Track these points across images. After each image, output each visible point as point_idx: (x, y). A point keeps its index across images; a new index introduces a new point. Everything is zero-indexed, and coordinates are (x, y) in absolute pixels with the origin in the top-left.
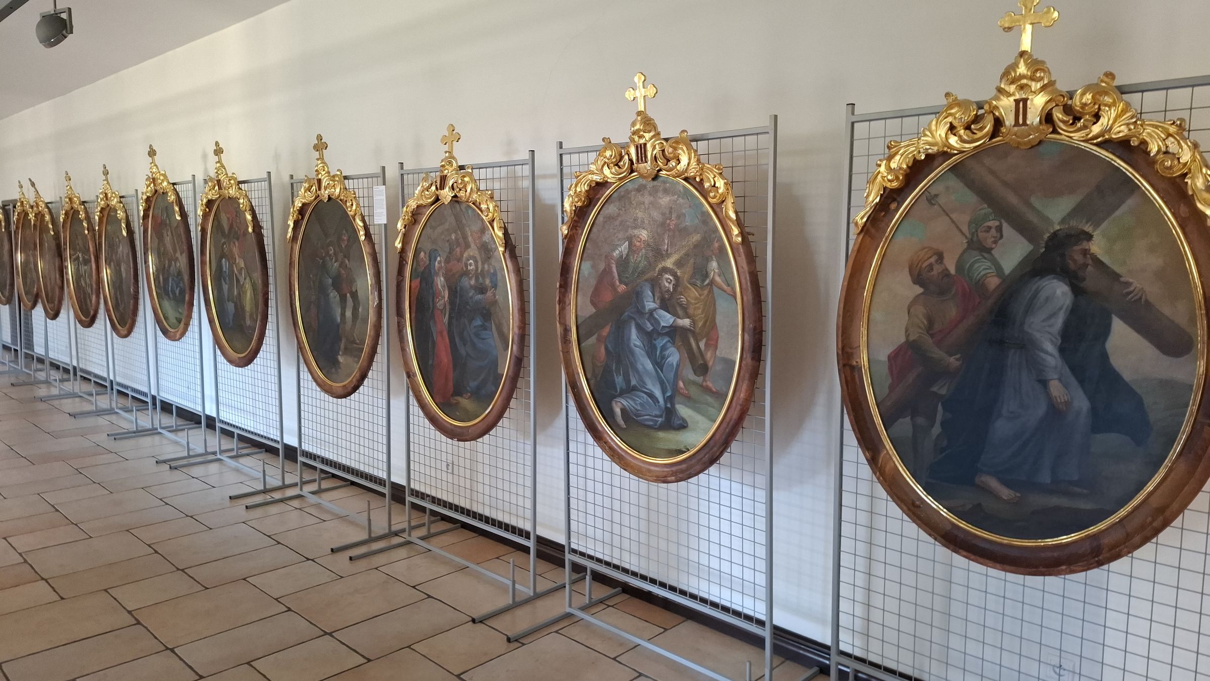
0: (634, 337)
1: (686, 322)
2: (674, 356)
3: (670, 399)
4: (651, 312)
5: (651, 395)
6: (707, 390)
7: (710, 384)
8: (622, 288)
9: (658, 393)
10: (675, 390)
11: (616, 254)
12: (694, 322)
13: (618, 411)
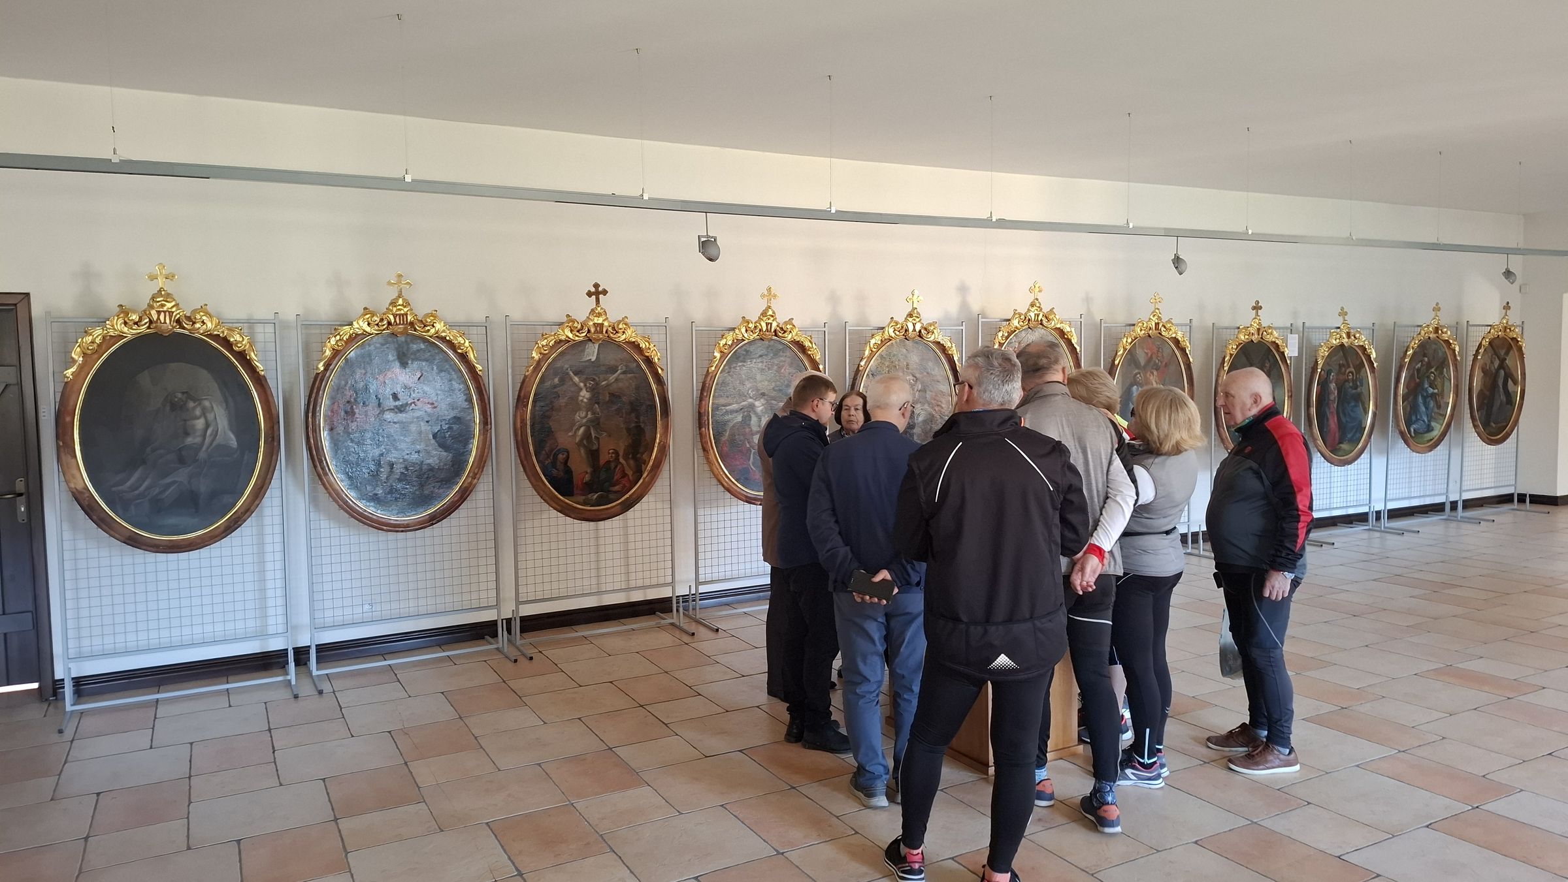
0: (1420, 399)
1: (1436, 391)
2: (1432, 404)
3: (1429, 421)
4: (1427, 388)
5: (1424, 421)
6: (1441, 415)
7: (1441, 412)
8: (1418, 380)
9: (1426, 420)
10: (1432, 417)
11: (1417, 367)
12: (1438, 390)
13: (1412, 430)
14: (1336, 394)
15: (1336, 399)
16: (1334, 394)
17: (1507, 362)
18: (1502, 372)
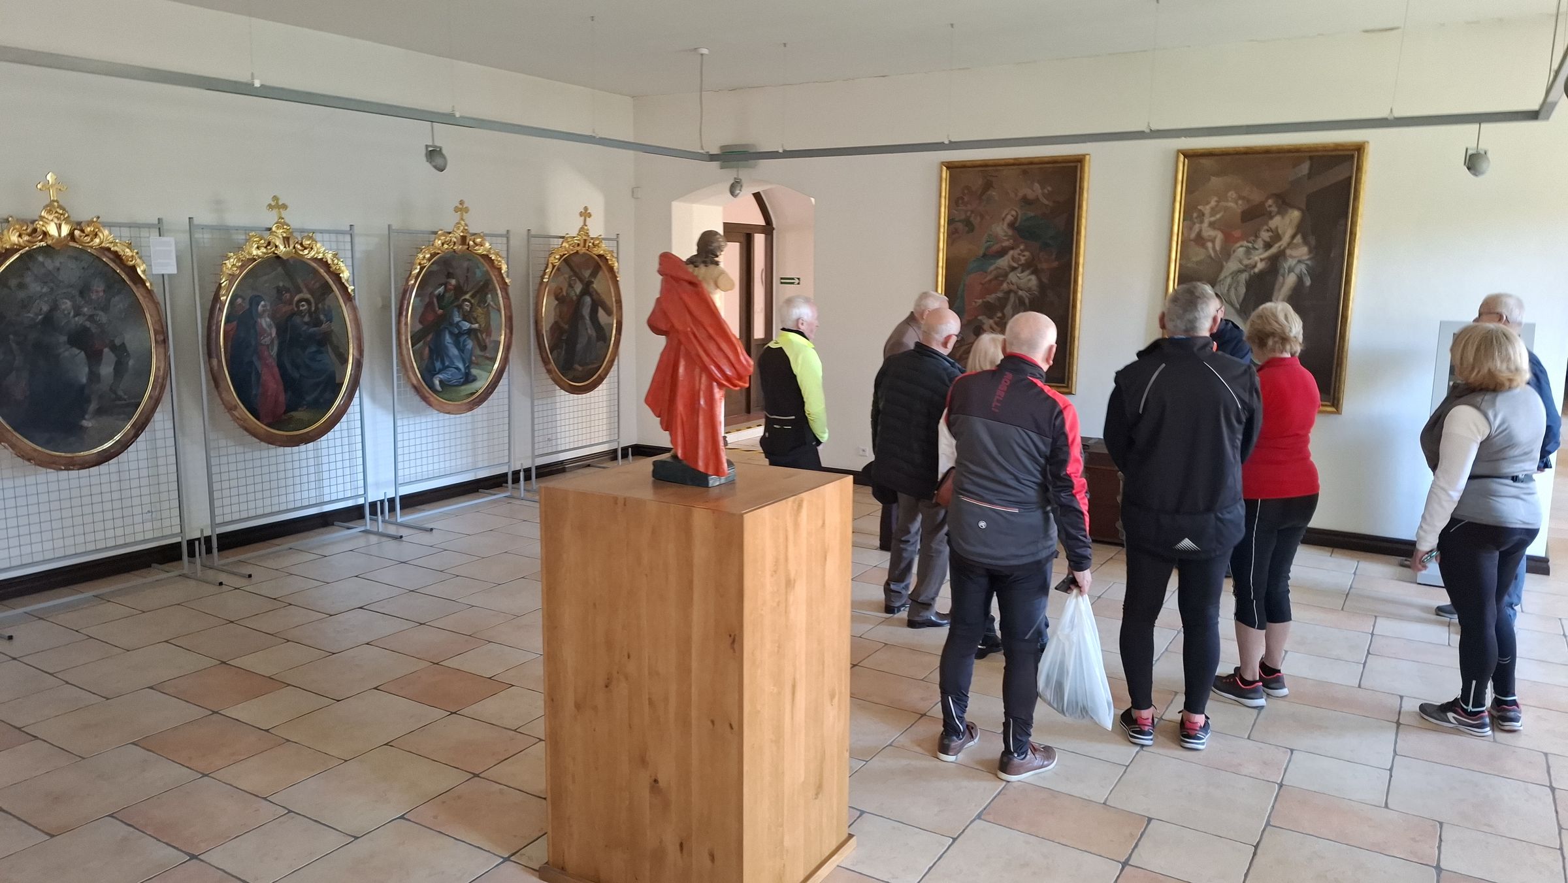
0: (448, 338)
1: (476, 326)
2: (470, 344)
3: (468, 368)
4: (458, 323)
5: (457, 368)
6: (487, 358)
7: (488, 355)
8: (440, 311)
9: (461, 366)
10: (471, 362)
11: (437, 292)
12: (480, 325)
13: (437, 382)
14: (274, 334)
15: (276, 342)
16: (271, 334)
17: (595, 286)
18: (588, 299)
